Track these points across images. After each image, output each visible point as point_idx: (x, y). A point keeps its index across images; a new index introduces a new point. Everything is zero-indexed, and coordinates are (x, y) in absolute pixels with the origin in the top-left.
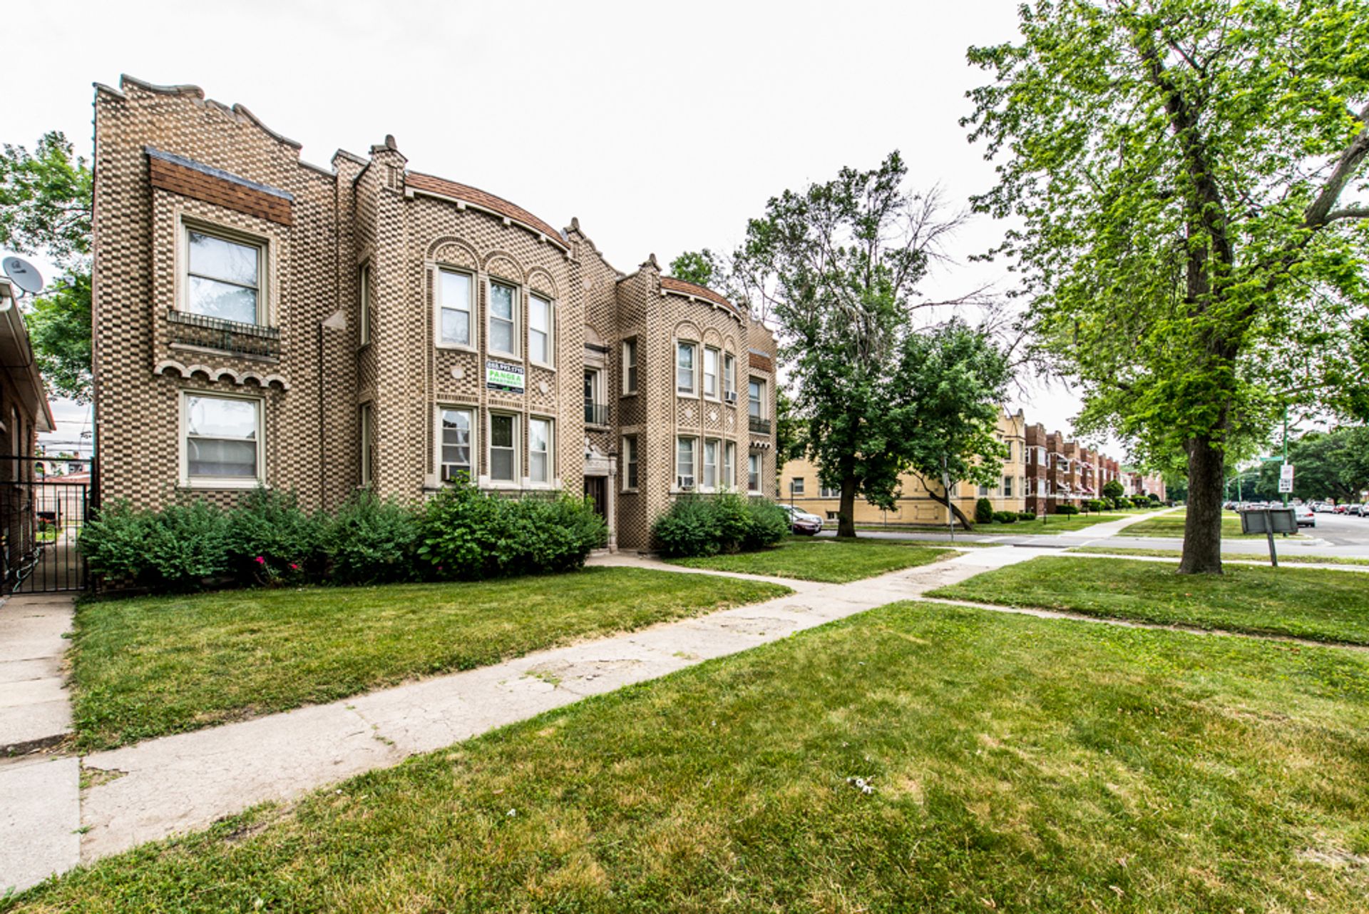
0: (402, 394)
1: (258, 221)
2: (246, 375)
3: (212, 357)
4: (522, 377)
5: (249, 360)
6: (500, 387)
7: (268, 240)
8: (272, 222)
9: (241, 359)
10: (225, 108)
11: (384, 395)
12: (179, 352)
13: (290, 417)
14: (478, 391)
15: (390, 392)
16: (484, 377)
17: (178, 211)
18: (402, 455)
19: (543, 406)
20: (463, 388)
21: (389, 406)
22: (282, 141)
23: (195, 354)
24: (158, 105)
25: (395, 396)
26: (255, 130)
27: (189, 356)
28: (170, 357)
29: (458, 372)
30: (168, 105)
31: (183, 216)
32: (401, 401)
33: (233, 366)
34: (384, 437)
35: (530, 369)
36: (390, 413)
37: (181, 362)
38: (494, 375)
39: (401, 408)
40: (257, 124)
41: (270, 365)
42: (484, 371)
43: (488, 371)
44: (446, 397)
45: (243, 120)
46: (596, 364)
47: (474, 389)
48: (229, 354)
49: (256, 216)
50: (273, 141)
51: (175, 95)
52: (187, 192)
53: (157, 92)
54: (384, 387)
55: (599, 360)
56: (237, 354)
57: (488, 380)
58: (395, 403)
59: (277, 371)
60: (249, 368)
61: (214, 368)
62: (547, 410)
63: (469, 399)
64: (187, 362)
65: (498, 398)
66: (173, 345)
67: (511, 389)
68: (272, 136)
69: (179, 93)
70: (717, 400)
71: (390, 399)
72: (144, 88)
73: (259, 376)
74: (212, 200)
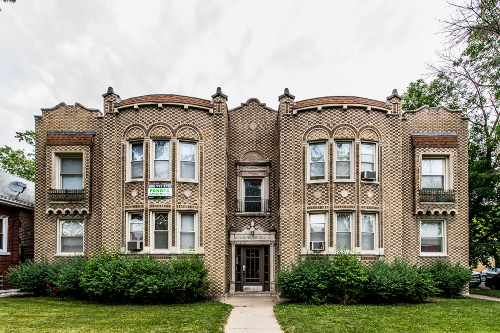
0: (113, 209)
1: (79, 147)
2: (73, 210)
3: (63, 204)
4: (171, 190)
5: (75, 204)
6: (156, 198)
7: (82, 153)
8: (83, 145)
9: (72, 204)
10: (72, 106)
11: (105, 210)
12: (53, 204)
13: (93, 225)
14: (143, 201)
15: (107, 208)
16: (146, 194)
17: (53, 152)
18: (113, 238)
19: (187, 204)
20: (137, 201)
21: (107, 215)
22: (91, 111)
23: (57, 204)
24: (52, 115)
25: (110, 210)
26: (82, 111)
27: (55, 205)
28: (50, 207)
29: (134, 193)
30: (54, 113)
31: (55, 153)
32: (113, 212)
33: (69, 207)
34: (104, 230)
35: (176, 185)
36: (107, 219)
37: (53, 208)
38: (152, 191)
39: (113, 215)
40: (82, 108)
41: (82, 204)
42: (147, 190)
43: (149, 189)
44: (129, 207)
45: (78, 108)
46: (260, 174)
47: (142, 201)
48: (67, 202)
49: (78, 145)
50: (88, 112)
51: (56, 109)
52: (56, 143)
53: (51, 110)
54: (105, 207)
55: (262, 171)
56: (70, 202)
57: (149, 195)
58: (110, 214)
59: (84, 207)
60: (75, 207)
61: (63, 209)
62: (190, 207)
63: (139, 207)
64: (55, 209)
65: (155, 203)
66: (50, 202)
67: (163, 197)
68: (88, 110)
69: (57, 107)
70: (352, 180)
71: (107, 212)
72: (47, 110)
73: (78, 210)
74: (63, 144)
